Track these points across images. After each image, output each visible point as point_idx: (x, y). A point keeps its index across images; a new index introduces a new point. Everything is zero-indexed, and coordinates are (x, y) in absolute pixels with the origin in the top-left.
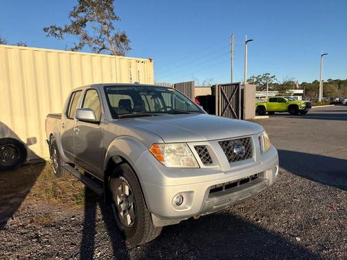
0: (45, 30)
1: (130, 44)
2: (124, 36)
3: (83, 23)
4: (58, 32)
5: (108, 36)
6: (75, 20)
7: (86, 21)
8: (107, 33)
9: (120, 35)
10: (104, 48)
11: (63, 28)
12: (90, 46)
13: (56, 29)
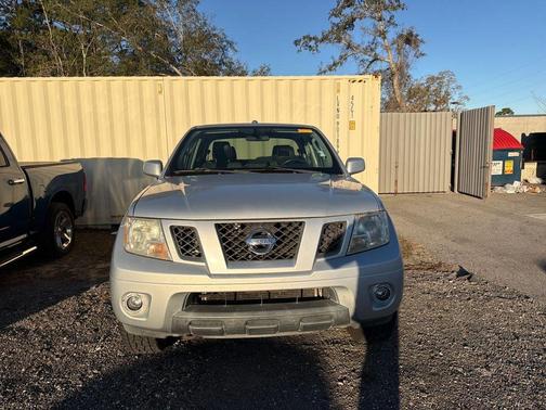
0: (296, 43)
1: (422, 48)
2: (411, 34)
3: (350, 24)
4: (312, 43)
5: (384, 38)
6: (336, 20)
7: (354, 20)
8: (383, 34)
9: (405, 33)
10: (376, 59)
11: (320, 37)
12: (356, 58)
13: (311, 39)
